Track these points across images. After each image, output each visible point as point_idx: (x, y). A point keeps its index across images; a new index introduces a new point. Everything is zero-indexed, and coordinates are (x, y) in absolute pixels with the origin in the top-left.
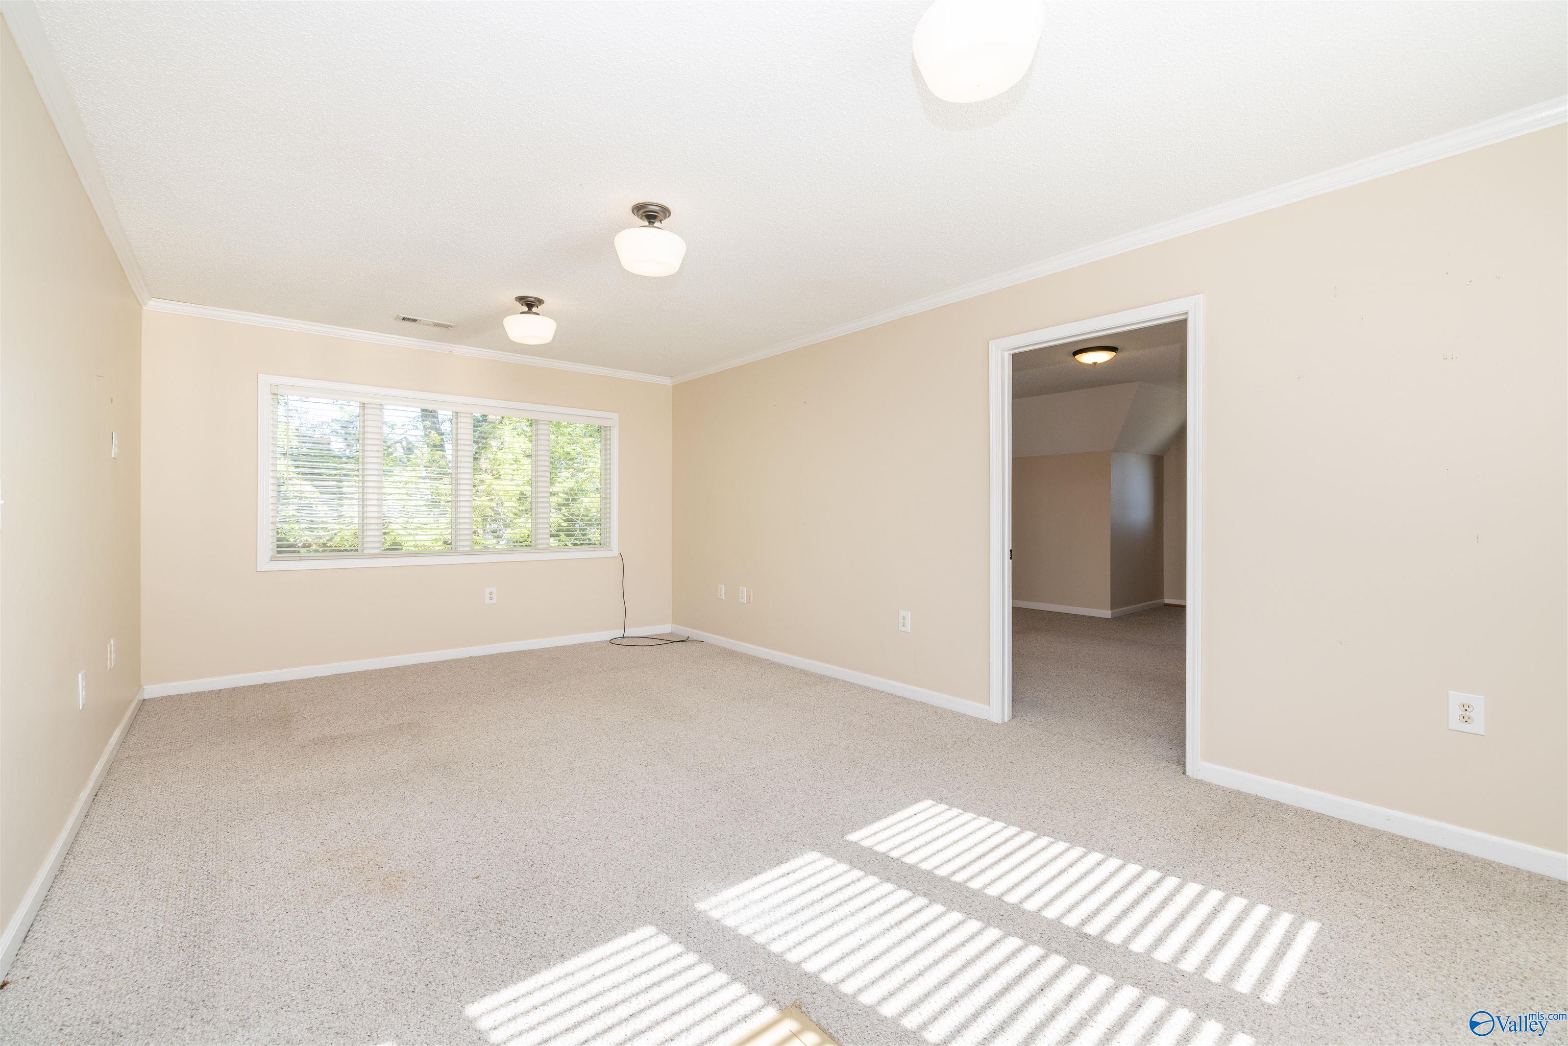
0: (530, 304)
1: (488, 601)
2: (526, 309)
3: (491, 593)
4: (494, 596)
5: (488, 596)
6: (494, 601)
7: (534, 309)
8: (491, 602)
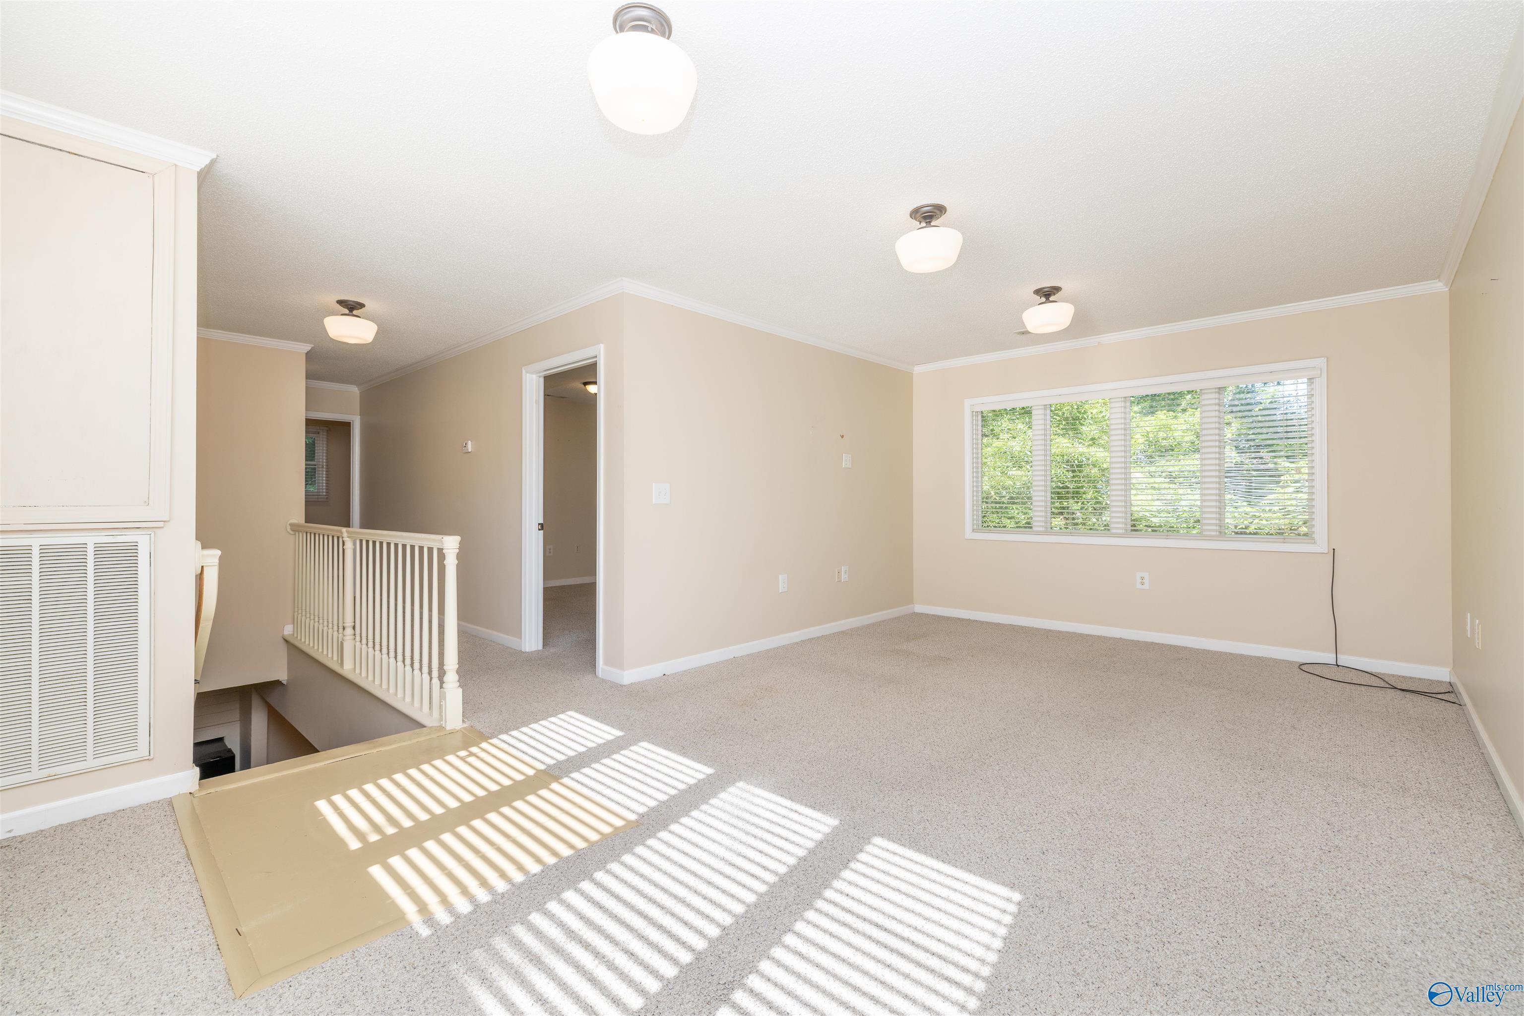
0: (1047, 294)
1: (1139, 586)
2: (1043, 299)
3: (1142, 578)
4: (1146, 581)
5: (1139, 580)
6: (1146, 586)
7: (1051, 299)
8: (1142, 587)
